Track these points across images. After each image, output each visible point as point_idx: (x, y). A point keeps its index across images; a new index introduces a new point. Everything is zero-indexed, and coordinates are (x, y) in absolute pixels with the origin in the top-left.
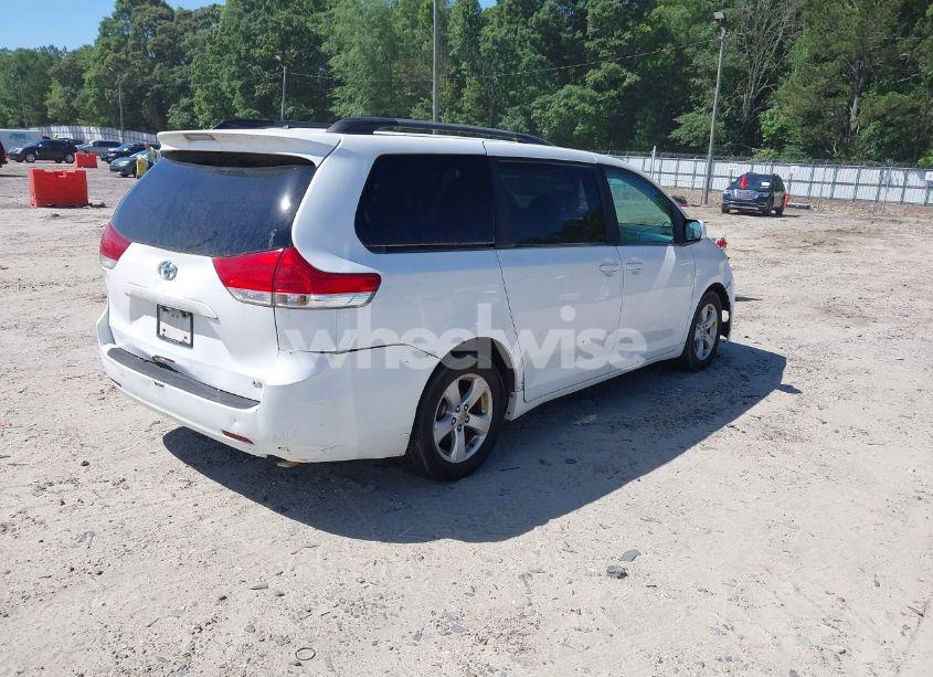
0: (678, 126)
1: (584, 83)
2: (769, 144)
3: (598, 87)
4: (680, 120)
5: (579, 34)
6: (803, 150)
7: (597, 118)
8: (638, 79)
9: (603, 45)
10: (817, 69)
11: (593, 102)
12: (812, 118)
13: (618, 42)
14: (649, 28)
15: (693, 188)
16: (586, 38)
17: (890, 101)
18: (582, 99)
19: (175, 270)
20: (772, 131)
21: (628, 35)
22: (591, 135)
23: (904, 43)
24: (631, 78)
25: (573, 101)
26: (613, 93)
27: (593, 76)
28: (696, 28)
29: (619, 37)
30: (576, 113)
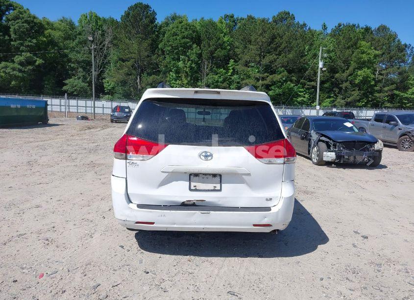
0: (66, 84)
1: (13, 62)
2: (108, 93)
3: (21, 64)
4: (67, 81)
5: (7, 37)
6: (123, 96)
7: (23, 79)
8: (44, 62)
9: (22, 44)
10: (124, 64)
11: (20, 71)
12: (124, 83)
13: (30, 44)
14: (45, 39)
15: (77, 112)
16: (12, 40)
17: (153, 79)
18: (14, 69)
19: (211, 155)
20: (109, 88)
21: (34, 41)
22: (20, 87)
23: (154, 57)
24: (39, 61)
25: (8, 70)
26: (31, 67)
27: (17, 59)
28: (68, 42)
29: (30, 41)
30: (11, 76)
